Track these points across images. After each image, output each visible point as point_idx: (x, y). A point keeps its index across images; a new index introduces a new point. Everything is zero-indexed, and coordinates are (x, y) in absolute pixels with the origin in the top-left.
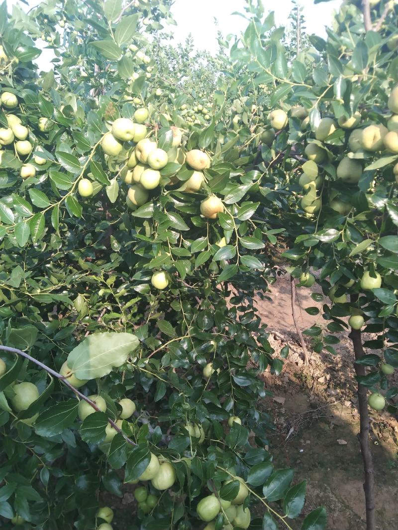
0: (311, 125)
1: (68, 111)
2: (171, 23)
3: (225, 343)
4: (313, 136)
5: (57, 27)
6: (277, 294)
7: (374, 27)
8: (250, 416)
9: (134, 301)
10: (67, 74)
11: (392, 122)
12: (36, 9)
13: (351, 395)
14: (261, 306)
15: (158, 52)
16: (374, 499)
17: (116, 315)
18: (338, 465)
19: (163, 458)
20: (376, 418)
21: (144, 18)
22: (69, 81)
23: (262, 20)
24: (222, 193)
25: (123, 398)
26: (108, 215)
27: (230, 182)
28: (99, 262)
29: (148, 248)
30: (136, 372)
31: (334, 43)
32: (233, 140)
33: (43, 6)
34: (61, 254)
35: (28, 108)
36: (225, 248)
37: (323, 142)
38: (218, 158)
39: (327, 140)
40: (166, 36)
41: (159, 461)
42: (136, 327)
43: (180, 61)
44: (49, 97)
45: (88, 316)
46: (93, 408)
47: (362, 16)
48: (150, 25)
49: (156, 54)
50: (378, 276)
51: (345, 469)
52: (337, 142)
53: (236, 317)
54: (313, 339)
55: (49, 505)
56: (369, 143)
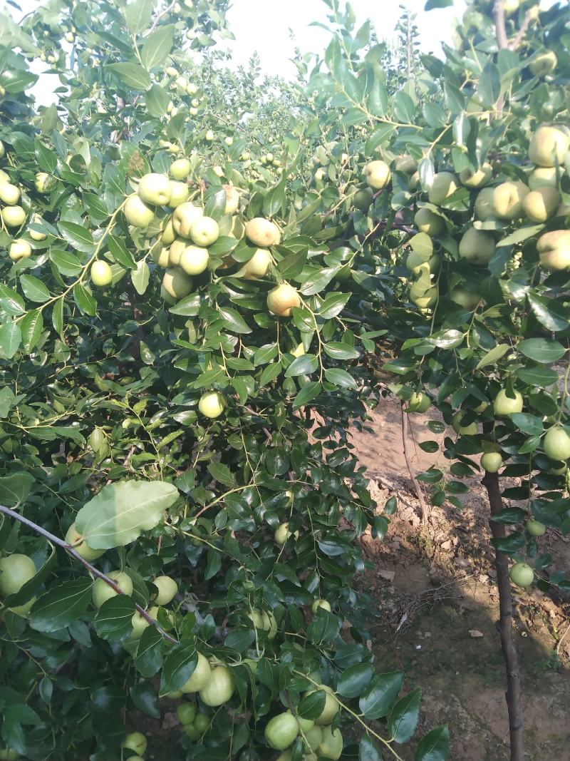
0: (422, 182)
1: (77, 163)
2: (226, 36)
3: (306, 494)
4: (425, 199)
5: (62, 42)
6: (383, 424)
7: (511, 43)
8: (344, 598)
9: (173, 435)
10: (78, 110)
11: (534, 178)
12: (32, 15)
13: (488, 567)
14: (361, 441)
15: (210, 77)
16: (521, 715)
17: (149, 456)
18: (471, 666)
19: (216, 660)
20: (525, 599)
21: (187, 29)
22: (80, 120)
23: (353, 34)
24: (297, 279)
25: (160, 574)
26: (138, 312)
27: (311, 264)
28: (124, 380)
29: (193, 359)
30: (178, 537)
31: (454, 67)
32: (314, 204)
33: (41, 11)
34: (69, 369)
35: (20, 159)
36: (302, 358)
37: (438, 206)
38: (291, 230)
39: (444, 204)
40: (220, 55)
41: (210, 665)
42: (179, 473)
43: (242, 91)
44: (51, 143)
45: (110, 457)
46: (113, 590)
47: (494, 27)
48: (197, 39)
49: (206, 80)
50: (518, 396)
51: (481, 673)
52: (459, 206)
53: (321, 456)
54: (434, 487)
55: (54, 732)
56: (503, 208)
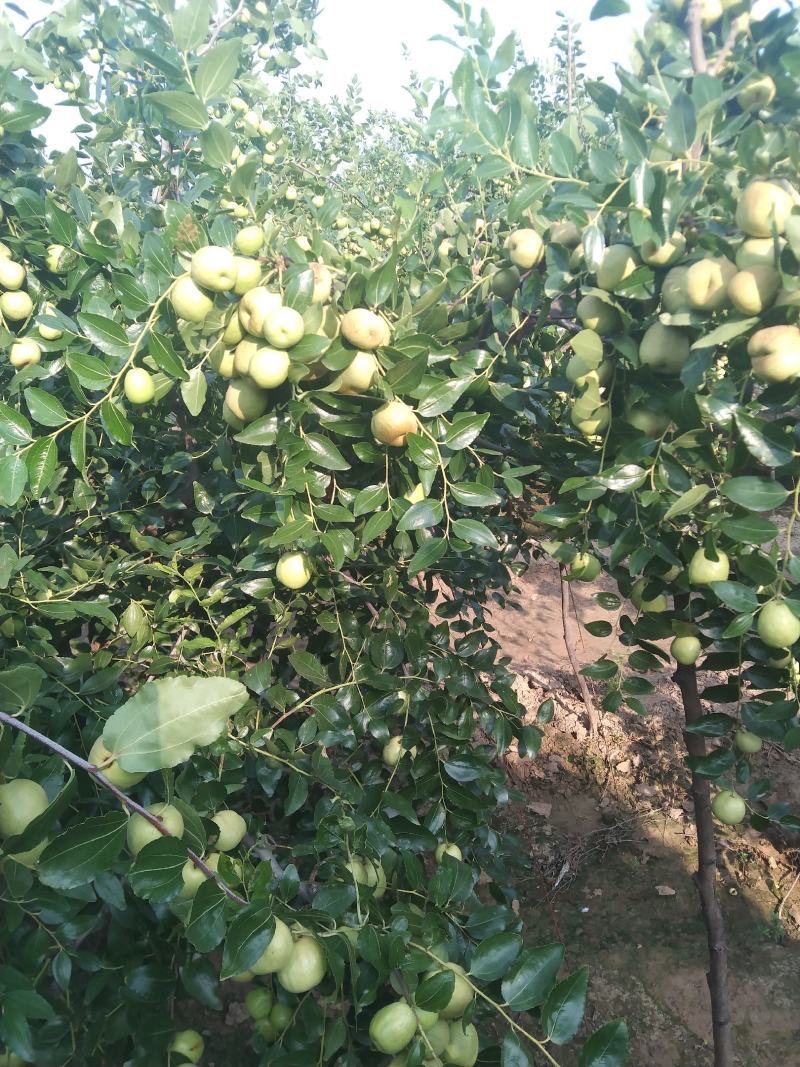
0: (587, 259)
1: (105, 231)
2: (315, 55)
3: (427, 695)
4: (592, 282)
5: (84, 61)
6: (534, 597)
7: (711, 65)
8: (479, 841)
9: (241, 613)
10: (106, 158)
11: (744, 253)
12: (42, 25)
13: (682, 797)
14: (503, 621)
15: (292, 112)
16: (729, 1005)
17: (207, 642)
18: (658, 937)
19: (300, 928)
20: (734, 841)
21: (260, 43)
22: (110, 172)
23: (492, 52)
24: (413, 394)
25: (221, 808)
26: (190, 440)
27: (433, 374)
28: (172, 536)
29: (269, 506)
30: (248, 757)
31: (632, 98)
32: (436, 290)
33: (55, 19)
34: (94, 520)
35: (25, 226)
36: (421, 505)
37: (611, 292)
38: (406, 325)
39: (619, 289)
40: (307, 81)
41: (293, 935)
42: (248, 666)
43: (336, 131)
44: (68, 203)
45: (151, 644)
46: (156, 830)
47: (687, 43)
48: (273, 58)
49: (286, 116)
50: (723, 557)
51: (671, 945)
52: (640, 292)
53: (448, 642)
54: (606, 685)
55: (73, 1030)
56: (701, 295)
